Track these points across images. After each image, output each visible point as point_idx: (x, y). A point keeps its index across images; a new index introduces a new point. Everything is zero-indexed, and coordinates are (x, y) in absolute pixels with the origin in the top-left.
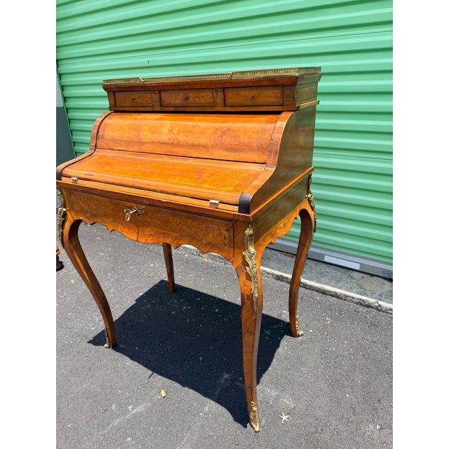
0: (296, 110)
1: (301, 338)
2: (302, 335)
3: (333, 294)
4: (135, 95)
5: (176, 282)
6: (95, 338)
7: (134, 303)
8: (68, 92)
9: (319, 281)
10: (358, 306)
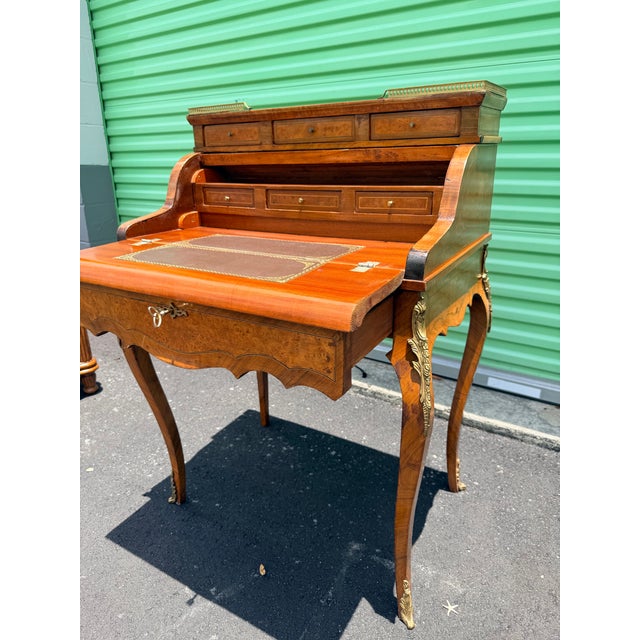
0: (479, 142)
1: (462, 493)
2: (464, 489)
3: (503, 431)
4: (235, 129)
5: (270, 413)
6: (154, 489)
7: (209, 441)
8: (117, 145)
9: (482, 413)
10: (542, 450)
